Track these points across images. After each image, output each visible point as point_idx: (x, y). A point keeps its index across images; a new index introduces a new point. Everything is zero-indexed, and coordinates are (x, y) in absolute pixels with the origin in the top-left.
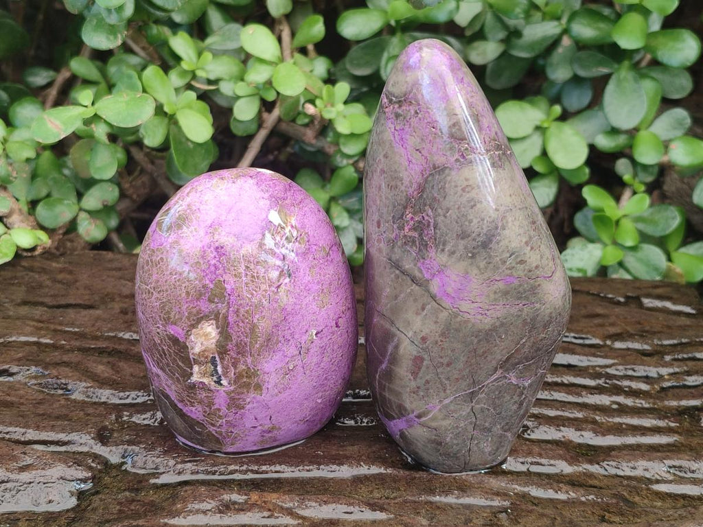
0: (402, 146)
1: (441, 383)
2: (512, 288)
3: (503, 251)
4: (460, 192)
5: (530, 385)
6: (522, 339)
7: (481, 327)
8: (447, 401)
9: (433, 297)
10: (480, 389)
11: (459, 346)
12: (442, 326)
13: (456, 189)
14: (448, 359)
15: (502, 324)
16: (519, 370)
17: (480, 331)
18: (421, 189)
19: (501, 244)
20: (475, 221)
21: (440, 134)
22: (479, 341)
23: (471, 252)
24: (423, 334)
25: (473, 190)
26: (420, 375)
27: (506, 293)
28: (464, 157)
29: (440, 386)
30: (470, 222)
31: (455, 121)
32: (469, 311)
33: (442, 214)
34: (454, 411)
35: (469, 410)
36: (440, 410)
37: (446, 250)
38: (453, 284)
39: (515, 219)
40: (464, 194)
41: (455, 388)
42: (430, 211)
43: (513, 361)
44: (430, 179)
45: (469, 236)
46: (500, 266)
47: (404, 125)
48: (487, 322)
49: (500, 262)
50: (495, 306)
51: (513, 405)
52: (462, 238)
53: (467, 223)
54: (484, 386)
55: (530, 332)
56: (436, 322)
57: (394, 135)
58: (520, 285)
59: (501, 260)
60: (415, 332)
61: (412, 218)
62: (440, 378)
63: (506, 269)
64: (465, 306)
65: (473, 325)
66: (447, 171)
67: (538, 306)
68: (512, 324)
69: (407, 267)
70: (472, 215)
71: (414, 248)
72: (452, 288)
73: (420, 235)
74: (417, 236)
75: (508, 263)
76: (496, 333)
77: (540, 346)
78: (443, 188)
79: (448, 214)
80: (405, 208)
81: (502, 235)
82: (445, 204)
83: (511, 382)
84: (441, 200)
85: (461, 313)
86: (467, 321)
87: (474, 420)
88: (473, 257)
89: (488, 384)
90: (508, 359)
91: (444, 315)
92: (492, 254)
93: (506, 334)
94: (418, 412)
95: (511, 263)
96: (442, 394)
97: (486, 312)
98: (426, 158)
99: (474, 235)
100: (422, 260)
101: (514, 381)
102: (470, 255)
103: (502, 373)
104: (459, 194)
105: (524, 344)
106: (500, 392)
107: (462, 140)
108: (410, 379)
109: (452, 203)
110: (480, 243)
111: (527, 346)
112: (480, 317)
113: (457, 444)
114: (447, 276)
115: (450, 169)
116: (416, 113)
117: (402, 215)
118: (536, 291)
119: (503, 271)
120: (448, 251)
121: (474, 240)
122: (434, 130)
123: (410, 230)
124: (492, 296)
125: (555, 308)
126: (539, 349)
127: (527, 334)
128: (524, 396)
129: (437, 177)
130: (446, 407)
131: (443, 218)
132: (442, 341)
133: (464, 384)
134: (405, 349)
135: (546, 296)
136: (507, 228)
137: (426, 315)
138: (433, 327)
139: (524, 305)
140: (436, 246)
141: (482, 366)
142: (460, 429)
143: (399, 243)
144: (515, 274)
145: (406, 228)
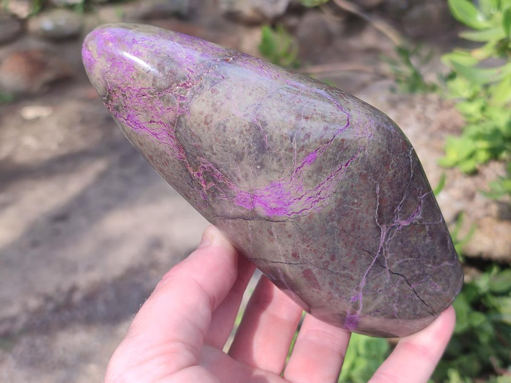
0: (140, 127)
1: (343, 276)
2: (320, 162)
3: (282, 142)
4: (206, 127)
5: (424, 215)
6: (375, 189)
7: (327, 210)
8: (362, 284)
9: (269, 220)
10: (381, 253)
11: (326, 239)
12: (297, 235)
13: (201, 127)
14: (328, 255)
15: (344, 194)
16: (400, 212)
17: (330, 214)
18: (181, 147)
19: (274, 138)
20: (237, 139)
21: (151, 96)
22: (339, 221)
23: (257, 164)
24: (291, 252)
25: (214, 117)
26: (321, 283)
27: (320, 170)
28: (184, 98)
29: (344, 279)
30: (234, 142)
31: (152, 77)
32: (304, 207)
33: (210, 154)
34: (377, 287)
35: (389, 275)
36: (364, 295)
37: (240, 177)
38: (270, 198)
39: (270, 108)
40: (209, 126)
41: (359, 270)
42: (202, 159)
43: (386, 211)
44: (178, 135)
45: (243, 153)
46: (291, 154)
47: (127, 111)
48: (329, 203)
49: (287, 152)
50: (322, 187)
51: (425, 241)
52: (241, 159)
53: (233, 146)
54: (382, 249)
55: (376, 178)
56: (290, 236)
57: (129, 124)
58: (325, 154)
59: (286, 150)
60: (284, 255)
61: (198, 174)
62: (337, 274)
63: (299, 152)
64: (297, 207)
65: (320, 214)
66: (182, 120)
67: (360, 155)
68: (352, 186)
69: (231, 212)
70: (230, 136)
71: (221, 194)
72: (273, 202)
73: (215, 182)
74: (214, 185)
75: (295, 148)
76: (347, 204)
77: (399, 181)
78: (193, 134)
79: (215, 151)
80: (187, 171)
81: (268, 131)
82: (205, 145)
83: (404, 226)
84: (200, 144)
85: (300, 214)
86: (311, 217)
87: (402, 278)
88: (262, 165)
89: (384, 244)
90: (380, 213)
91: (289, 226)
92: (274, 152)
93: (357, 197)
94: (349, 310)
95: (297, 146)
96: (352, 283)
97: (319, 196)
98: (161, 123)
99: (246, 150)
100: (235, 199)
101: (405, 223)
102: (259, 167)
103: (387, 227)
104: (206, 129)
105: (381, 191)
106: (402, 241)
107: (171, 87)
108: (318, 292)
109: (209, 140)
110: (256, 152)
111: (386, 191)
112: (318, 204)
113: (408, 306)
114: (261, 197)
115: (183, 116)
116: (124, 95)
117: (192, 178)
118: (345, 146)
119: (298, 156)
120: (242, 177)
121: (250, 153)
122: (144, 97)
123: (205, 183)
124: (309, 181)
125: (379, 144)
126: (400, 184)
127: (375, 182)
128: (427, 227)
129: (181, 129)
130: (366, 289)
131: (214, 157)
132: (308, 246)
133: (363, 261)
134: (291, 273)
135: (359, 142)
136: (268, 122)
137: (278, 236)
138: (291, 241)
139: (346, 165)
140: (231, 180)
141: (362, 236)
142: (398, 294)
143: (210, 199)
144: (310, 150)
145: (203, 185)
